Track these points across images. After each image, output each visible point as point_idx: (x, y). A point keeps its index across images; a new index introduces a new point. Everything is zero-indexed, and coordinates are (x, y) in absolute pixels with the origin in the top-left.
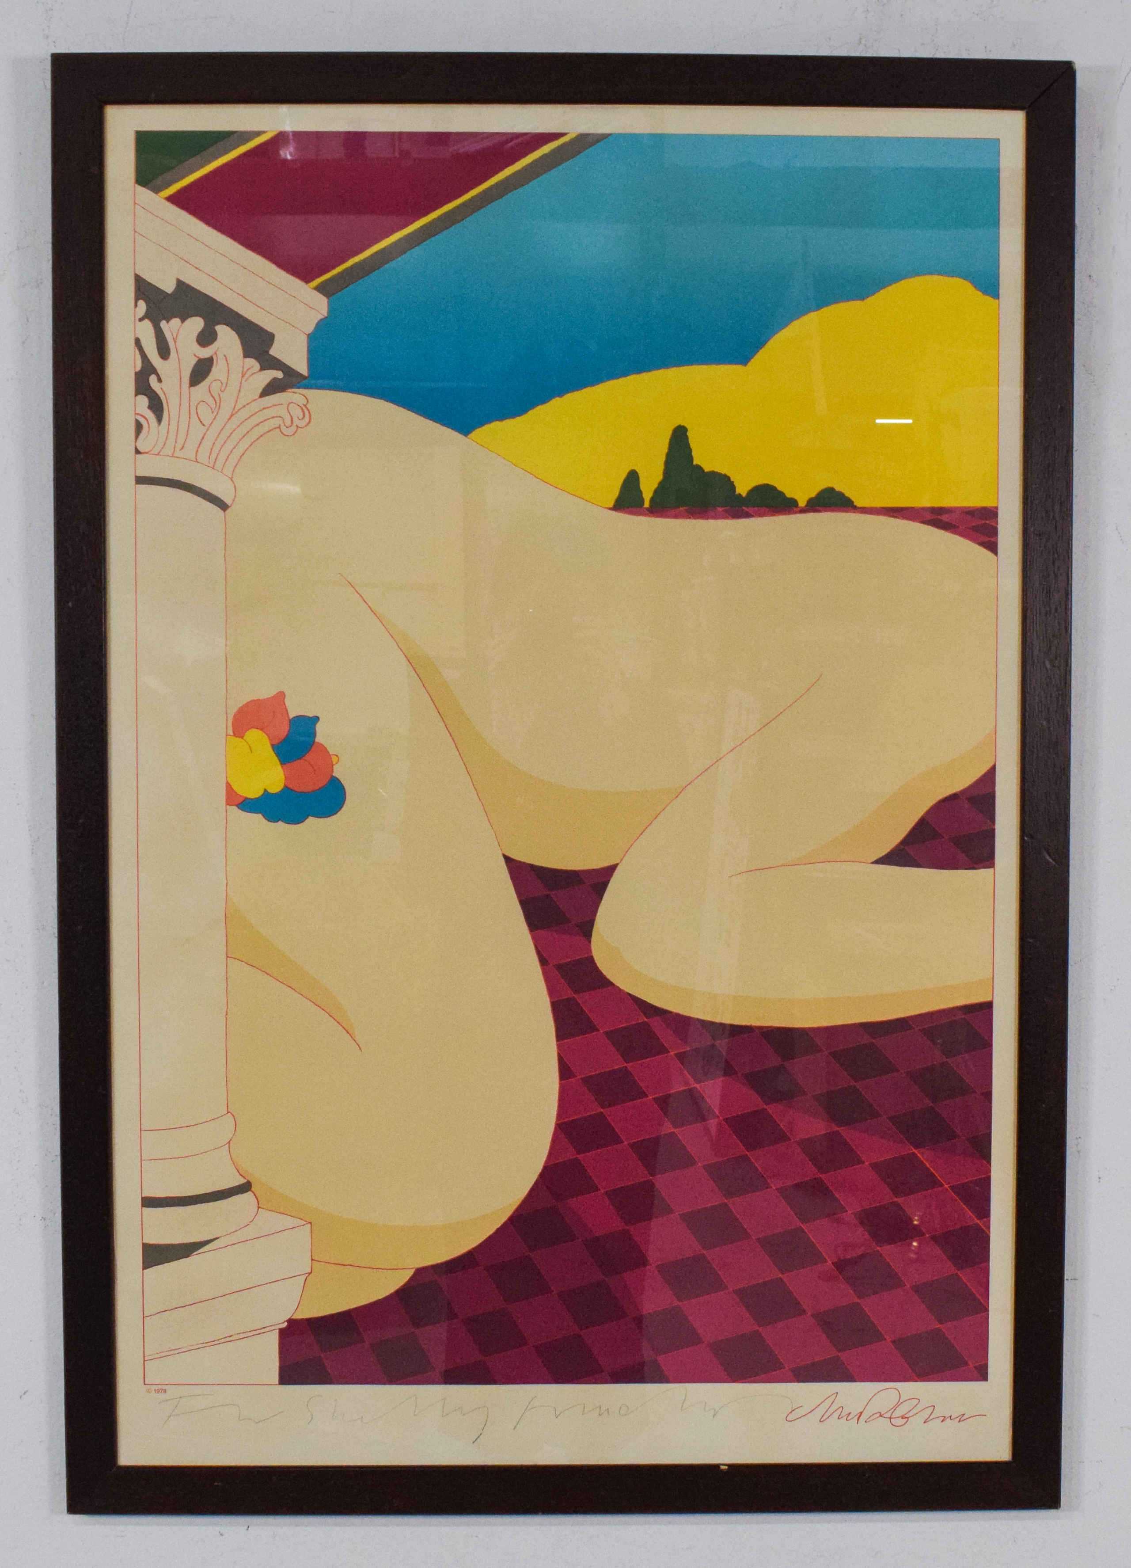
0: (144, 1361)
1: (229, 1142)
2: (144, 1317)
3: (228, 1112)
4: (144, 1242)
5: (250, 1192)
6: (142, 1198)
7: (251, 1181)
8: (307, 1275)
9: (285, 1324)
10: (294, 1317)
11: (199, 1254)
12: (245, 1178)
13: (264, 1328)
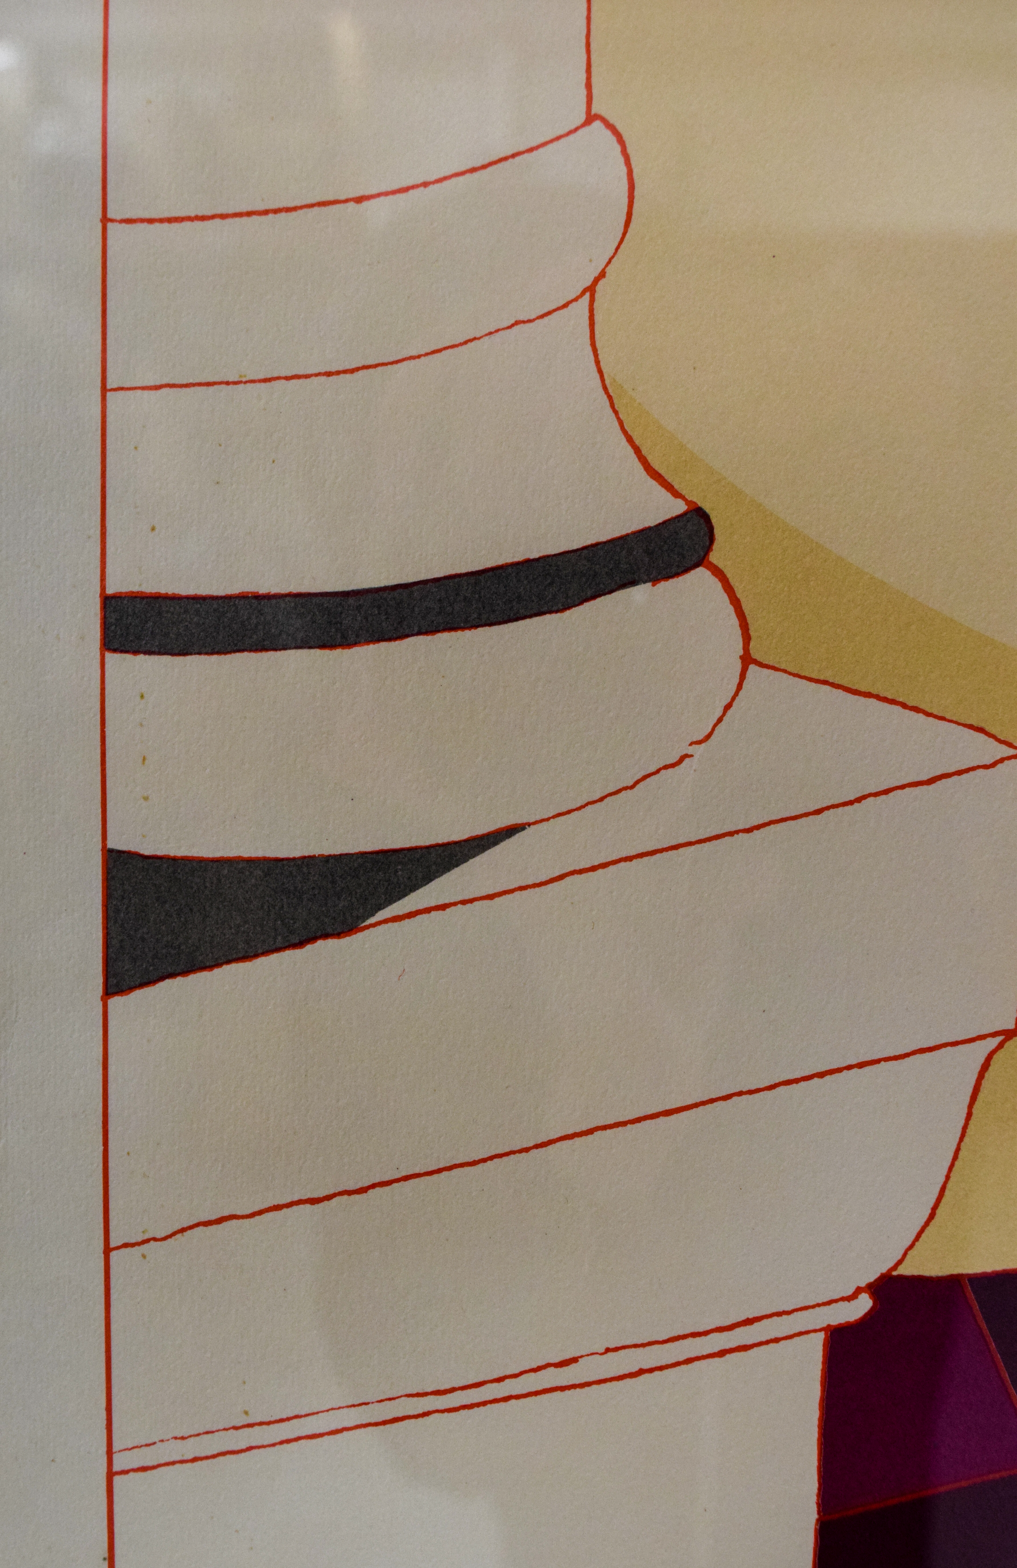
0: (111, 1475)
1: (591, 290)
2: (108, 1250)
3: (591, 118)
4: (111, 845)
5: (701, 573)
6: (109, 602)
7: (707, 507)
8: (994, 1042)
9: (865, 1303)
10: (903, 1270)
11: (411, 915)
12: (676, 494)
13: (749, 1322)
